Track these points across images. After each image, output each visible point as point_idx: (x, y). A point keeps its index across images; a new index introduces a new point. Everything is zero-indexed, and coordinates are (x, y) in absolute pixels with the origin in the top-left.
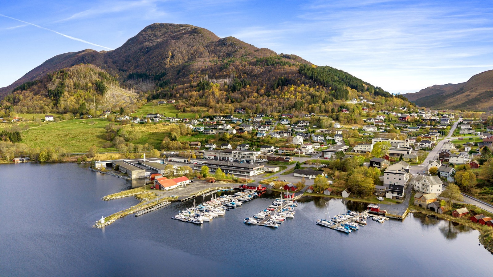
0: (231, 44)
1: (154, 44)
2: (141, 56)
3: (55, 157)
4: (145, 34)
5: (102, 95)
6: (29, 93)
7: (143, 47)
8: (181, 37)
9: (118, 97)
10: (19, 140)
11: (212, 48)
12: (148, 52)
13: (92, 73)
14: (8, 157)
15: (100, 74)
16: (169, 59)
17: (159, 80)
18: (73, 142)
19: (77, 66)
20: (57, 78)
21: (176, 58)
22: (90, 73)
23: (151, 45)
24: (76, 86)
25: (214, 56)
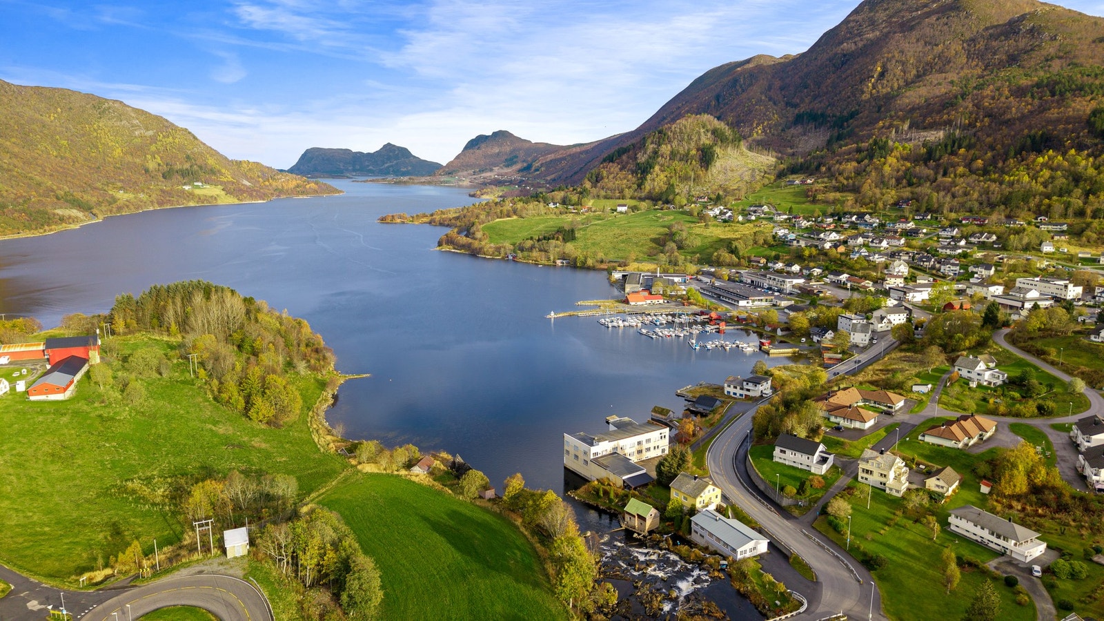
0: (1031, 31)
1: (860, 45)
2: (828, 73)
3: (590, 262)
4: (853, 21)
5: (707, 170)
6: (615, 168)
7: (836, 54)
8: (918, 23)
9: (732, 171)
10: (573, 238)
11: (981, 45)
12: (843, 63)
13: (702, 130)
14: (552, 258)
15: (714, 132)
16: (873, 80)
17: (842, 126)
18: (623, 245)
19: (683, 121)
20: (652, 143)
21: (889, 76)
22: (699, 133)
23: (853, 47)
24: (673, 155)
25: (977, 65)
